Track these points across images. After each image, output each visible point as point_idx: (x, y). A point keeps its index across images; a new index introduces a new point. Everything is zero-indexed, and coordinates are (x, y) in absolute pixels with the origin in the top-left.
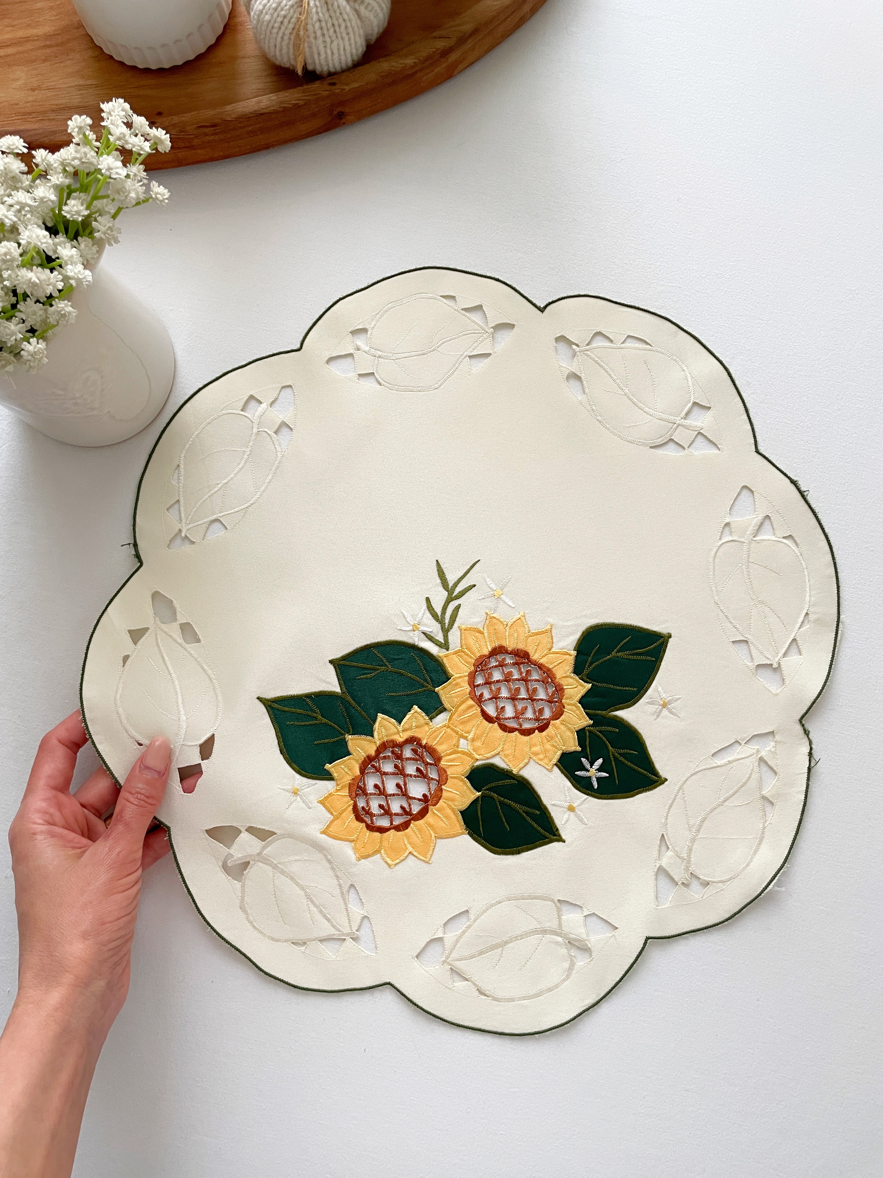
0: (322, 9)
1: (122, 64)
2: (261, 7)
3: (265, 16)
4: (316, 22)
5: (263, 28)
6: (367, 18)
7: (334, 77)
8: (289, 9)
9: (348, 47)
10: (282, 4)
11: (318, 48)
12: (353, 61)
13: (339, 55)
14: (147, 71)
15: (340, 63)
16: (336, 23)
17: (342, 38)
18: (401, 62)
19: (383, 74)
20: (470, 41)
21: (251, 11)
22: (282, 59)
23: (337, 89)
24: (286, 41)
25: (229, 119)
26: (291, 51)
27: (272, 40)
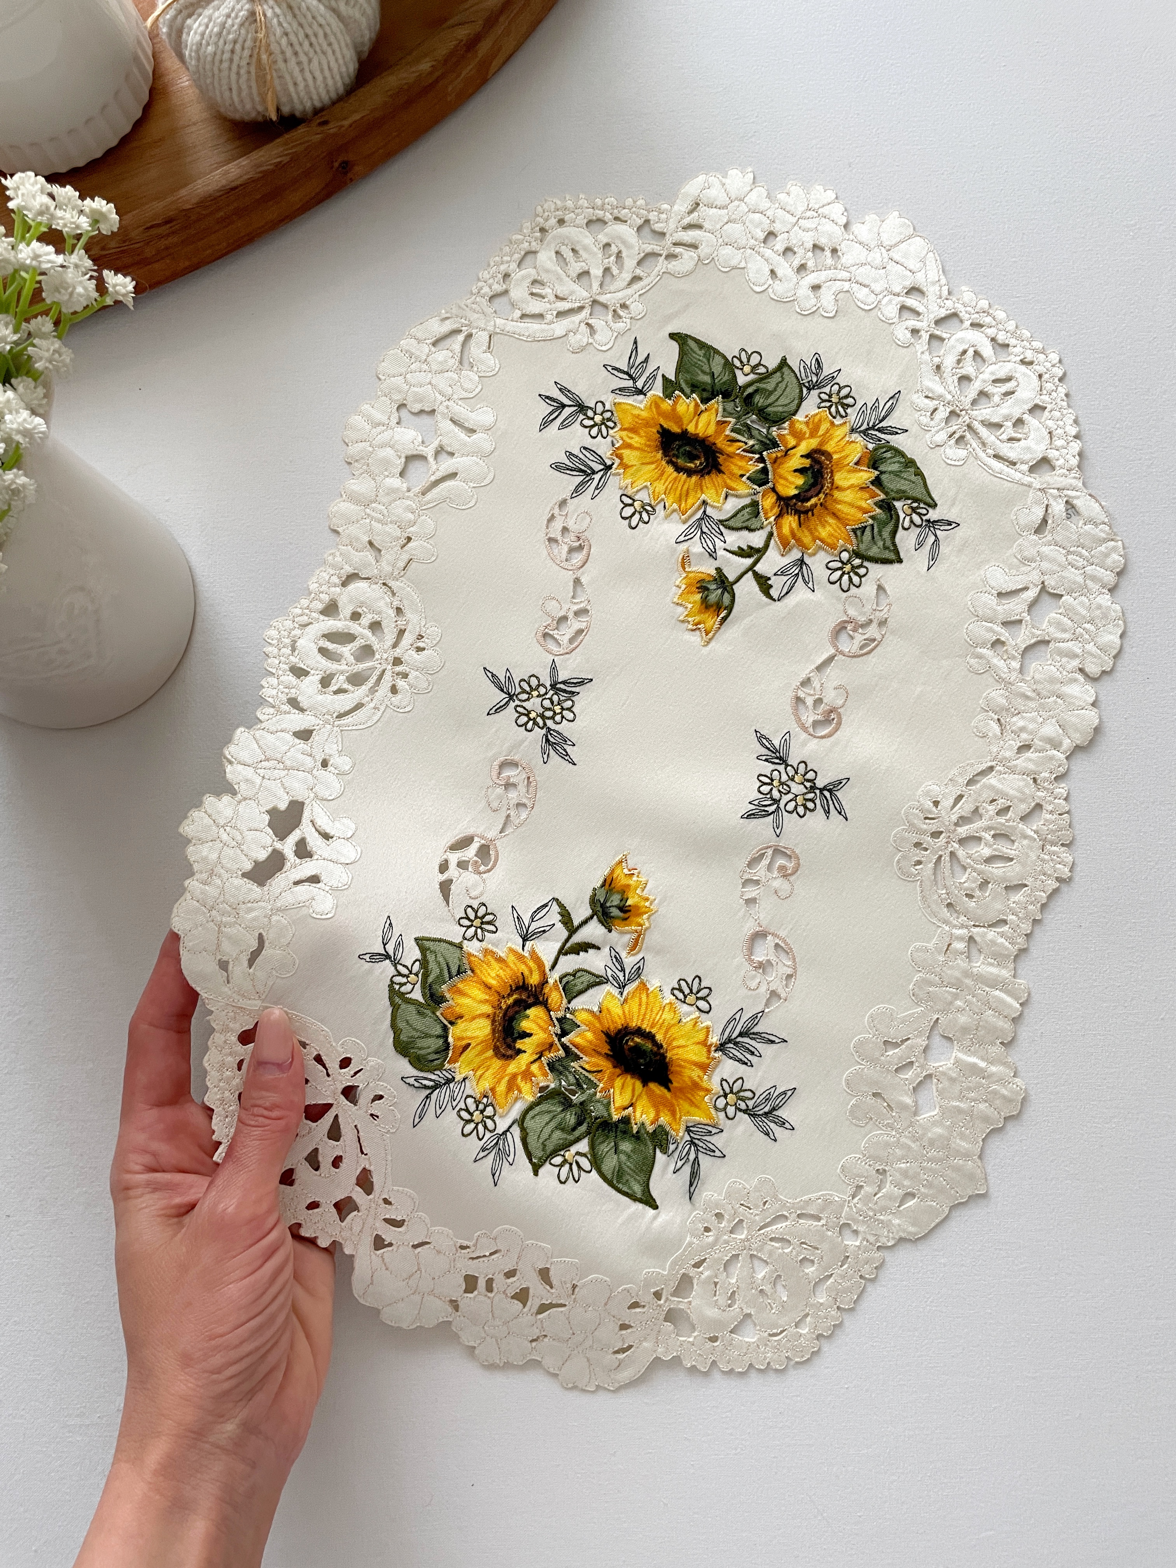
0: (285, 17)
2: (198, 38)
3: (206, 48)
4: (282, 37)
5: (208, 67)
6: (350, 17)
7: (324, 113)
8: (240, 29)
9: (333, 64)
10: (226, 25)
11: (291, 75)
12: (344, 84)
13: (325, 78)
15: (328, 92)
16: (310, 33)
17: (324, 53)
18: (414, 69)
19: (391, 93)
20: (501, 19)
21: (184, 51)
22: (244, 106)
23: (332, 128)
24: (244, 77)
25: (188, 206)
26: (255, 91)
27: (224, 82)
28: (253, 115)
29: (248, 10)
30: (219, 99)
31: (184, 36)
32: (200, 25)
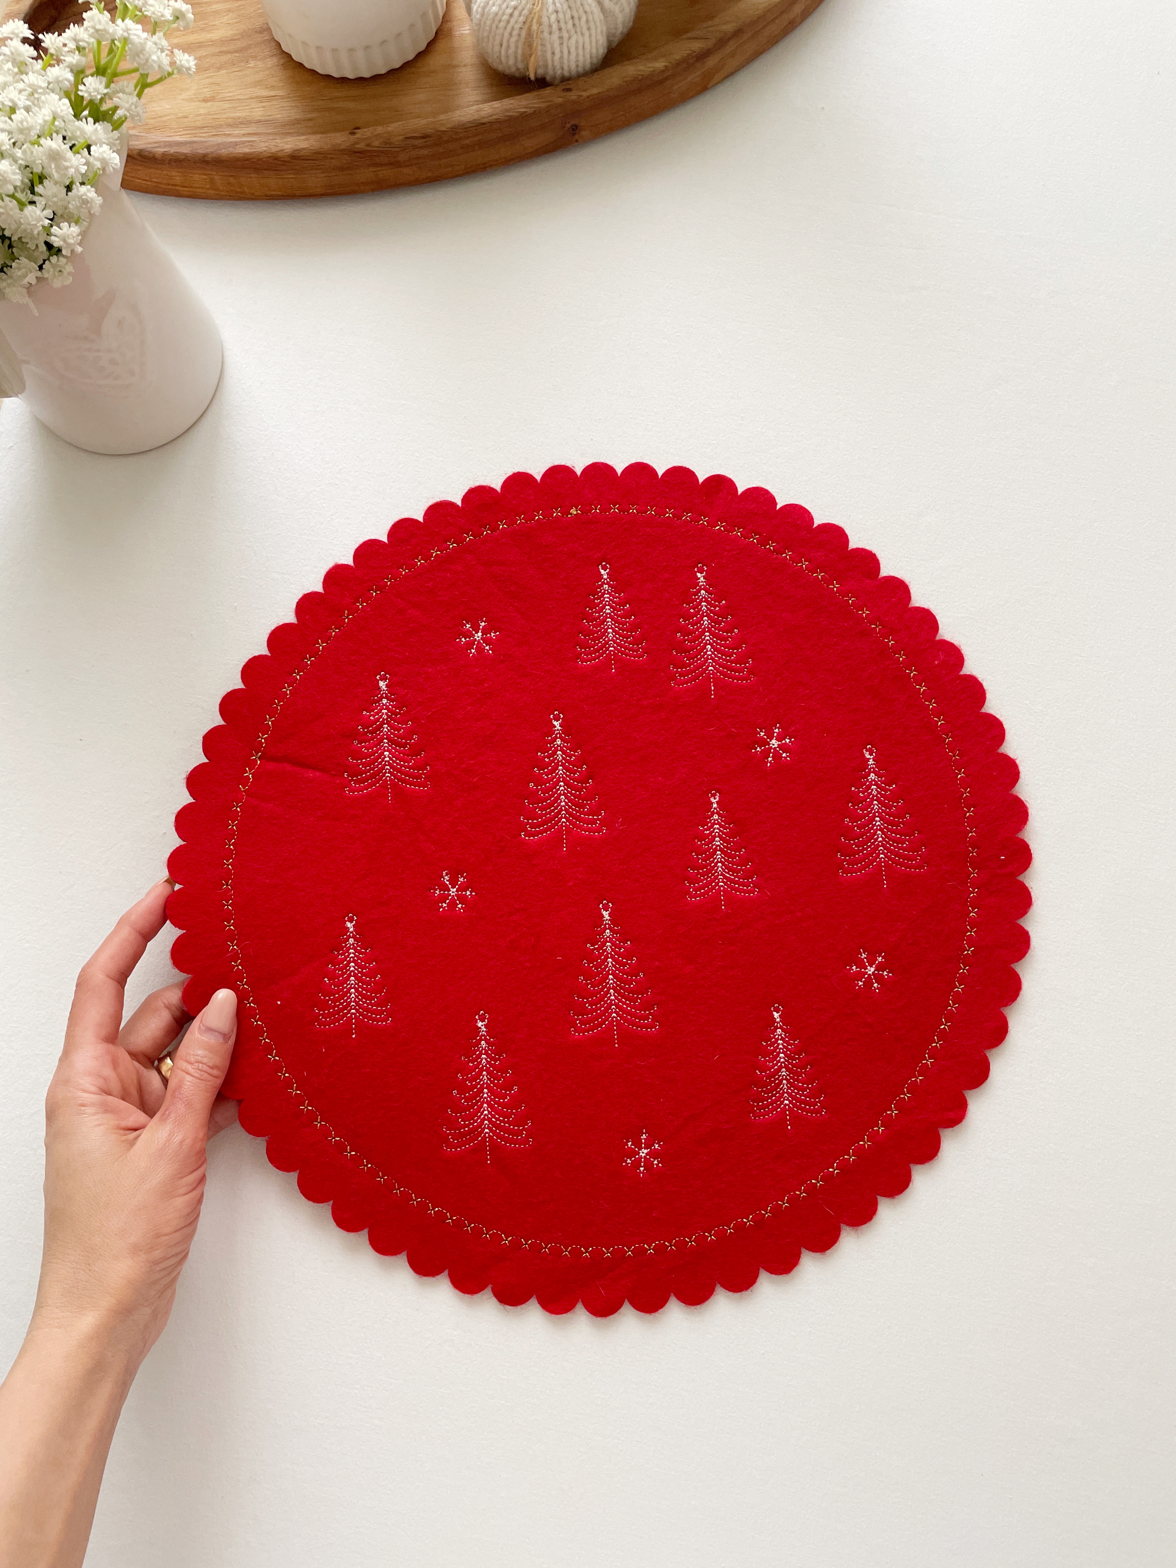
1: (313, 72)
3: (491, 8)
4: (553, 14)
5: (488, 23)
6: (610, 11)
7: (570, 82)
9: (587, 46)
11: (552, 45)
12: (591, 63)
13: (577, 54)
14: (344, 80)
15: (577, 66)
16: (576, 16)
17: (582, 34)
18: (650, 65)
19: (628, 79)
20: (731, 43)
21: (472, 5)
22: (508, 61)
23: (573, 96)
24: (513, 39)
25: (442, 129)
26: (520, 51)
27: (498, 38)
28: (513, 69)
30: (490, 50)
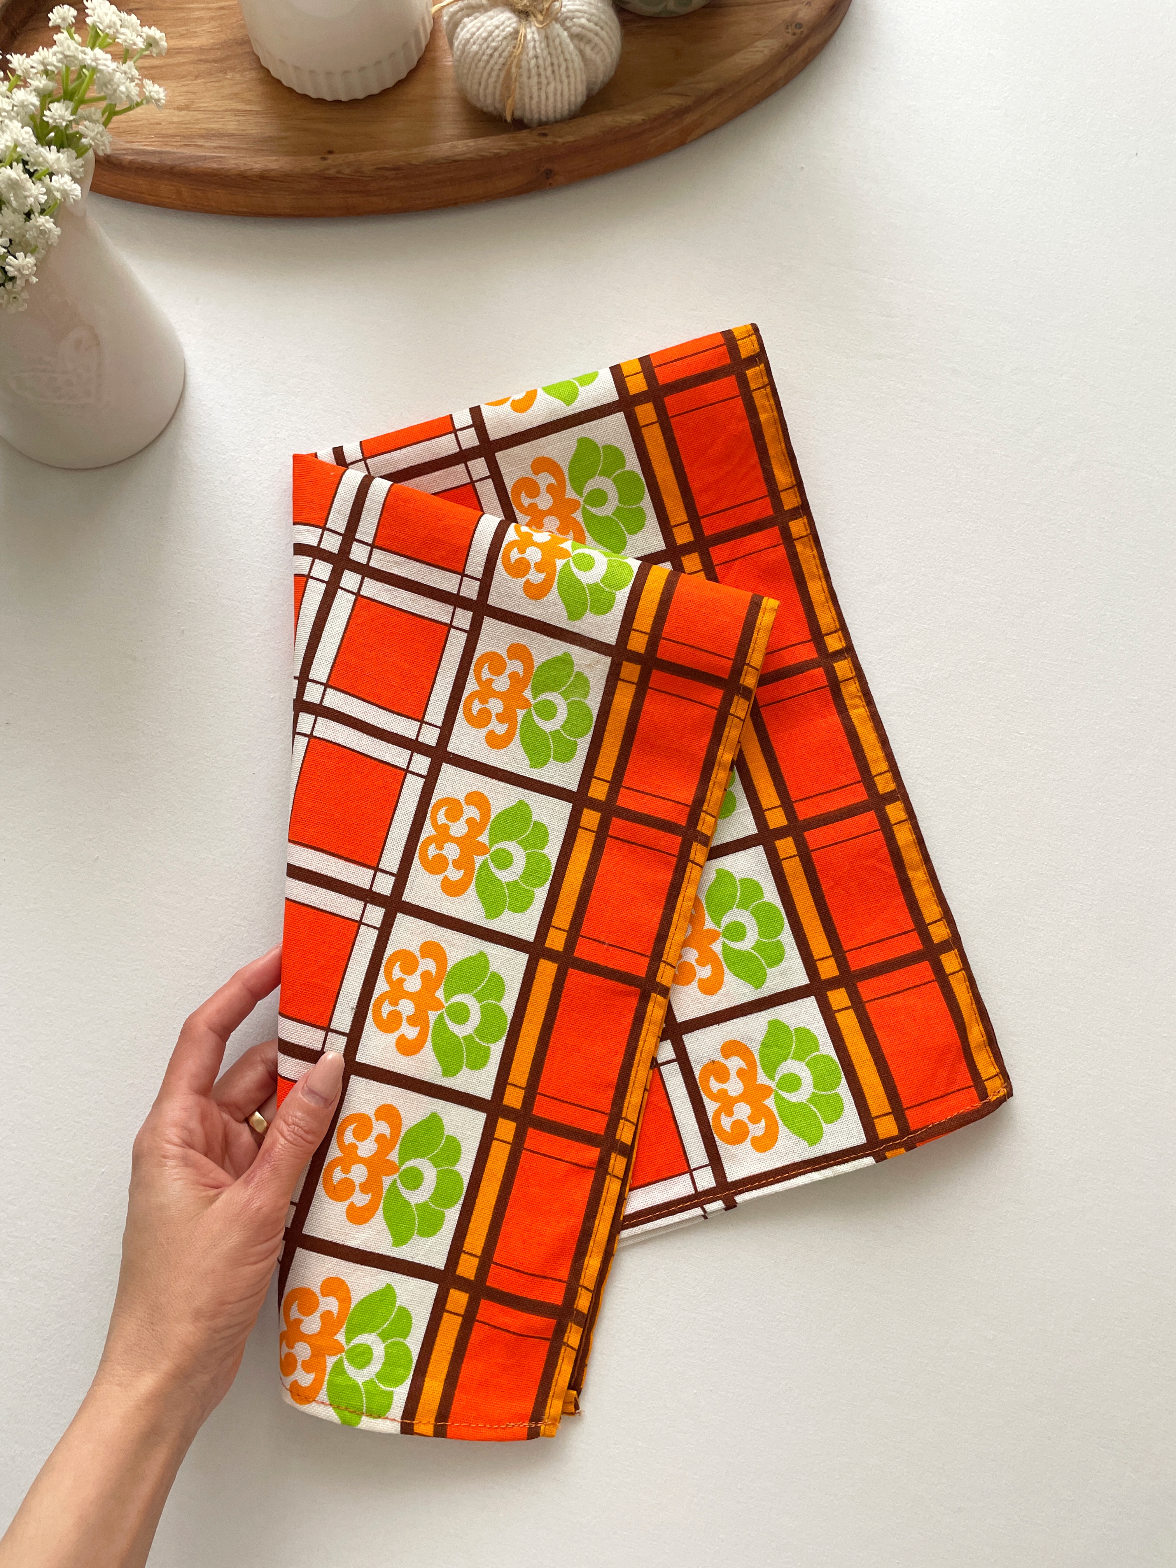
0: (541, 43)
1: (291, 90)
2: (468, 36)
3: (472, 46)
4: (533, 58)
5: (468, 60)
6: (592, 60)
7: (547, 127)
8: (502, 41)
9: (566, 93)
10: (493, 34)
11: (530, 89)
12: (570, 110)
14: (321, 101)
15: (555, 111)
16: (555, 61)
18: (628, 117)
19: (605, 129)
20: (710, 102)
21: (454, 41)
22: (486, 99)
23: (548, 141)
24: (493, 78)
25: (414, 162)
26: (498, 92)
27: (477, 76)
28: (491, 109)
29: (514, 28)
30: (468, 87)
31: (459, 30)
32: (473, 27)
